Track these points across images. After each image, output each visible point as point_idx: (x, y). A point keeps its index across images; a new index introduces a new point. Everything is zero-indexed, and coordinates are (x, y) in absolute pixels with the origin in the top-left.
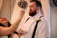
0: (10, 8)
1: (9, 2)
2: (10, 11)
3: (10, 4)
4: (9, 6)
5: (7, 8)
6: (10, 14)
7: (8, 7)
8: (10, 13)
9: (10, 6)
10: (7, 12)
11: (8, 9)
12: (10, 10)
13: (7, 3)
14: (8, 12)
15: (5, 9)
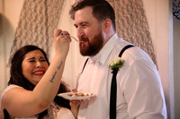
0: (46, 24)
1: (42, 8)
2: (47, 34)
3: (46, 14)
4: (42, 19)
5: (37, 27)
6: (47, 44)
7: (41, 23)
8: (47, 40)
9: (47, 20)
10: (37, 37)
11: (39, 29)
12: (47, 30)
13: (35, 11)
14: (40, 39)
15: (31, 29)
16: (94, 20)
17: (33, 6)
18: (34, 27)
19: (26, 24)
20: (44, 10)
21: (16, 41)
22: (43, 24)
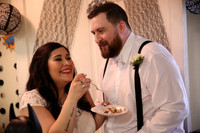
1: (60, 9)
4: (61, 18)
5: (57, 27)
7: (60, 22)
9: (66, 19)
10: (57, 36)
11: (59, 28)
13: (54, 11)
14: (60, 38)
15: (51, 29)
16: (109, 25)
17: (52, 7)
18: (54, 26)
19: (47, 24)
20: (63, 10)
21: (37, 40)
22: (63, 23)
